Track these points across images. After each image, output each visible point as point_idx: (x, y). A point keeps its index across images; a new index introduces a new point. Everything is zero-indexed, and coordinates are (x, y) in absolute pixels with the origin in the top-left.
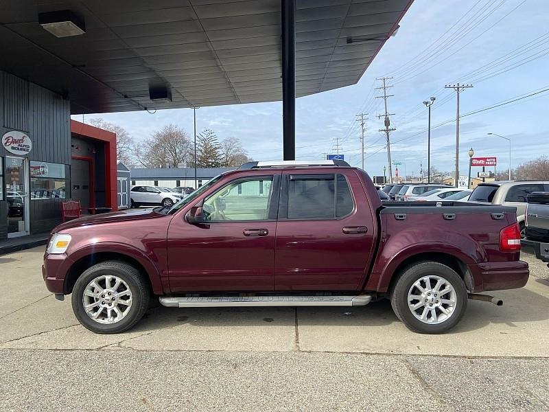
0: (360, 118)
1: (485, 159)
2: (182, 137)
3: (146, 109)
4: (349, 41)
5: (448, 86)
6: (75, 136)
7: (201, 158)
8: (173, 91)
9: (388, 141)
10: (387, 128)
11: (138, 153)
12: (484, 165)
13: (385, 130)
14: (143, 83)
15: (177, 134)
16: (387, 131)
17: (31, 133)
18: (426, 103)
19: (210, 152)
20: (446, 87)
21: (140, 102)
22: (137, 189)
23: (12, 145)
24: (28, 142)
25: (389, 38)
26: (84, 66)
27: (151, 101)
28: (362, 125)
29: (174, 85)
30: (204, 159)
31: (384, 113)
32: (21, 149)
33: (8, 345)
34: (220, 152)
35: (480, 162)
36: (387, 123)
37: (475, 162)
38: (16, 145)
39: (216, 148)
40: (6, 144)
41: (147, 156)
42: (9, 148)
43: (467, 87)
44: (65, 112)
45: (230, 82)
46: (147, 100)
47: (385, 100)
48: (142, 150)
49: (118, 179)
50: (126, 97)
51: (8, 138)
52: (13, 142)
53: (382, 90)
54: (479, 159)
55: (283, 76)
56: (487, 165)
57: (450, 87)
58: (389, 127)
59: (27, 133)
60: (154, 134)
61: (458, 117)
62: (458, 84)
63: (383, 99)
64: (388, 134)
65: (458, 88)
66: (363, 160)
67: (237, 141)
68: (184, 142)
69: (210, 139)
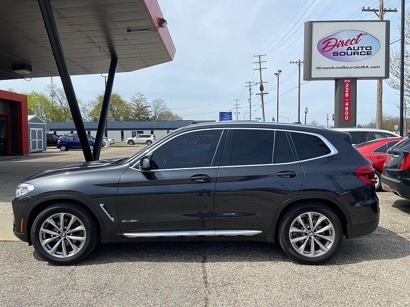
0: (248, 84)
3: (22, 77)
4: (129, 30)
5: (292, 62)
7: (135, 114)
9: (263, 102)
10: (262, 92)
13: (260, 94)
16: (262, 95)
18: (277, 74)
19: (141, 110)
28: (250, 89)
30: (137, 115)
31: (259, 81)
34: (149, 109)
36: (262, 89)
39: (146, 107)
47: (260, 71)
53: (258, 64)
57: (293, 62)
60: (96, 96)
61: (300, 85)
62: (300, 60)
63: (259, 71)
64: (262, 97)
65: (300, 64)
66: (250, 116)
67: (163, 101)
68: (121, 102)
69: (141, 100)
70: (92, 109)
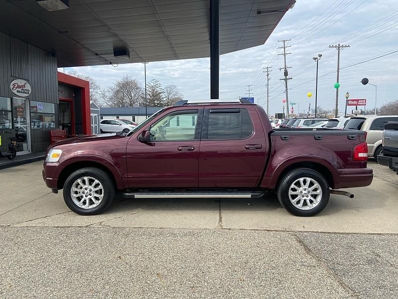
0: (266, 69)
1: (357, 100)
2: (136, 85)
3: (111, 63)
4: (259, 13)
6: (61, 84)
7: (150, 100)
8: (130, 50)
9: (286, 87)
10: (286, 77)
11: (104, 96)
12: (357, 105)
13: (284, 79)
14: (109, 44)
15: (132, 82)
16: (286, 80)
17: (30, 81)
18: (315, 59)
19: (156, 95)
20: (330, 47)
21: (106, 59)
22: (104, 122)
23: (17, 89)
24: (28, 87)
25: (288, 10)
26: (67, 32)
27: (115, 58)
28: (268, 75)
29: (131, 46)
30: (152, 101)
32: (24, 93)
33: (25, 224)
34: (163, 95)
35: (354, 102)
36: (286, 74)
37: (350, 102)
38: (20, 90)
39: (160, 93)
40: (13, 88)
41: (111, 99)
42: (15, 91)
43: (346, 46)
44: (54, 66)
45: (171, 44)
46: (112, 57)
47: (285, 56)
48: (107, 94)
49: (91, 114)
50: (97, 54)
51: (14, 85)
52: (18, 87)
53: (283, 49)
54: (353, 100)
55: (211, 39)
56: (359, 105)
57: (333, 47)
58: (287, 77)
59: (28, 80)
60: (116, 83)
61: (338, 69)
62: (339, 45)
63: (283, 56)
64: (286, 82)
65: (339, 48)
66: (268, 101)
67: (175, 87)
68: (137, 89)
69: (156, 86)
70: (109, 94)
